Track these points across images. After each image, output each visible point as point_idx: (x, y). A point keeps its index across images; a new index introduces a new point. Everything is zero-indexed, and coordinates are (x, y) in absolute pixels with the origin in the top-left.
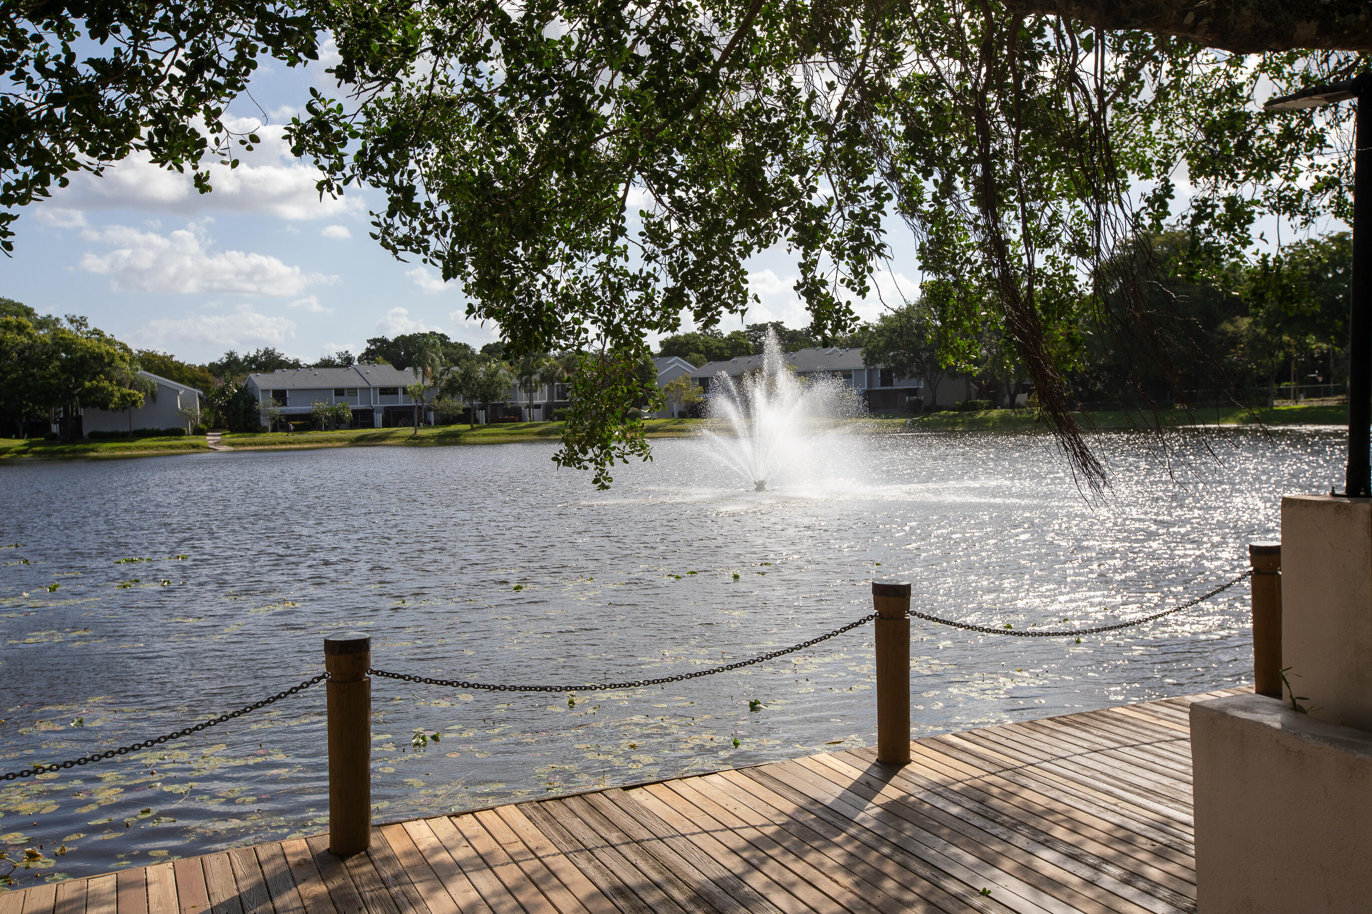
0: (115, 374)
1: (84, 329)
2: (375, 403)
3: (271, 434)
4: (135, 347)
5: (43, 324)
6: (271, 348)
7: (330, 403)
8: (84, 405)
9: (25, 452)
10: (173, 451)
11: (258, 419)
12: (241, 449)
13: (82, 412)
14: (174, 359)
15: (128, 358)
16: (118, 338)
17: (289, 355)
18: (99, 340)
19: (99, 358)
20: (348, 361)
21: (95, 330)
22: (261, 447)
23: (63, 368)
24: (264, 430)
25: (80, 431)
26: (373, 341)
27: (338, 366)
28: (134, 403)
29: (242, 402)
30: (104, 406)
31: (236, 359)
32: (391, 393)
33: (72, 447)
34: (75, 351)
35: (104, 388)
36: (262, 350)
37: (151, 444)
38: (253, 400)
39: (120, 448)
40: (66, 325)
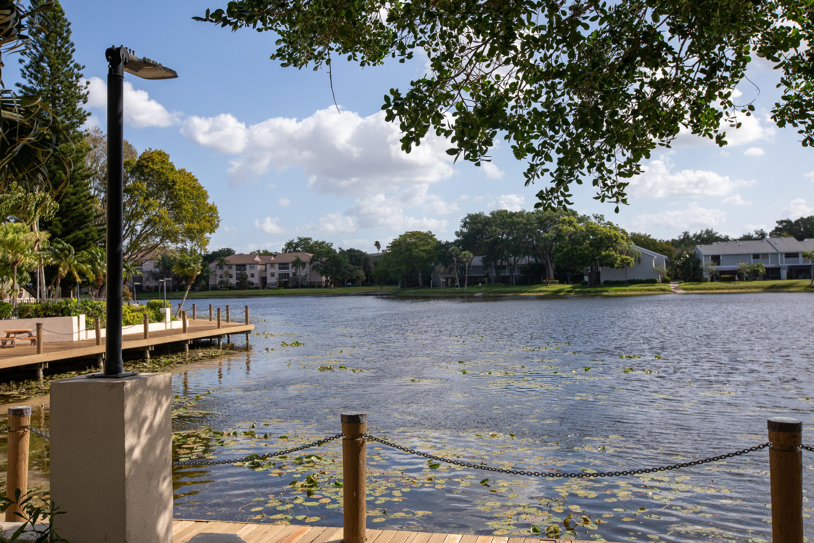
0: (619, 248)
1: (602, 222)
2: (782, 263)
3: (709, 283)
4: (629, 231)
5: (582, 219)
6: (710, 229)
7: (750, 263)
8: (601, 265)
9: (571, 291)
10: (650, 293)
11: (702, 274)
12: (691, 292)
13: (600, 269)
14: (651, 237)
15: (625, 238)
16: (621, 227)
17: (722, 233)
18: (610, 228)
19: (609, 238)
20: (762, 235)
21: (608, 222)
22: (703, 291)
23: (591, 244)
24: (706, 280)
25: (599, 280)
26: (781, 222)
27: (755, 239)
28: (628, 264)
29: (691, 263)
30: (612, 265)
31: (688, 236)
32: (794, 257)
33: (595, 289)
34: (597, 234)
35: (612, 255)
36: (704, 230)
37: (637, 288)
38: (699, 262)
39: (620, 290)
40: (593, 220)
